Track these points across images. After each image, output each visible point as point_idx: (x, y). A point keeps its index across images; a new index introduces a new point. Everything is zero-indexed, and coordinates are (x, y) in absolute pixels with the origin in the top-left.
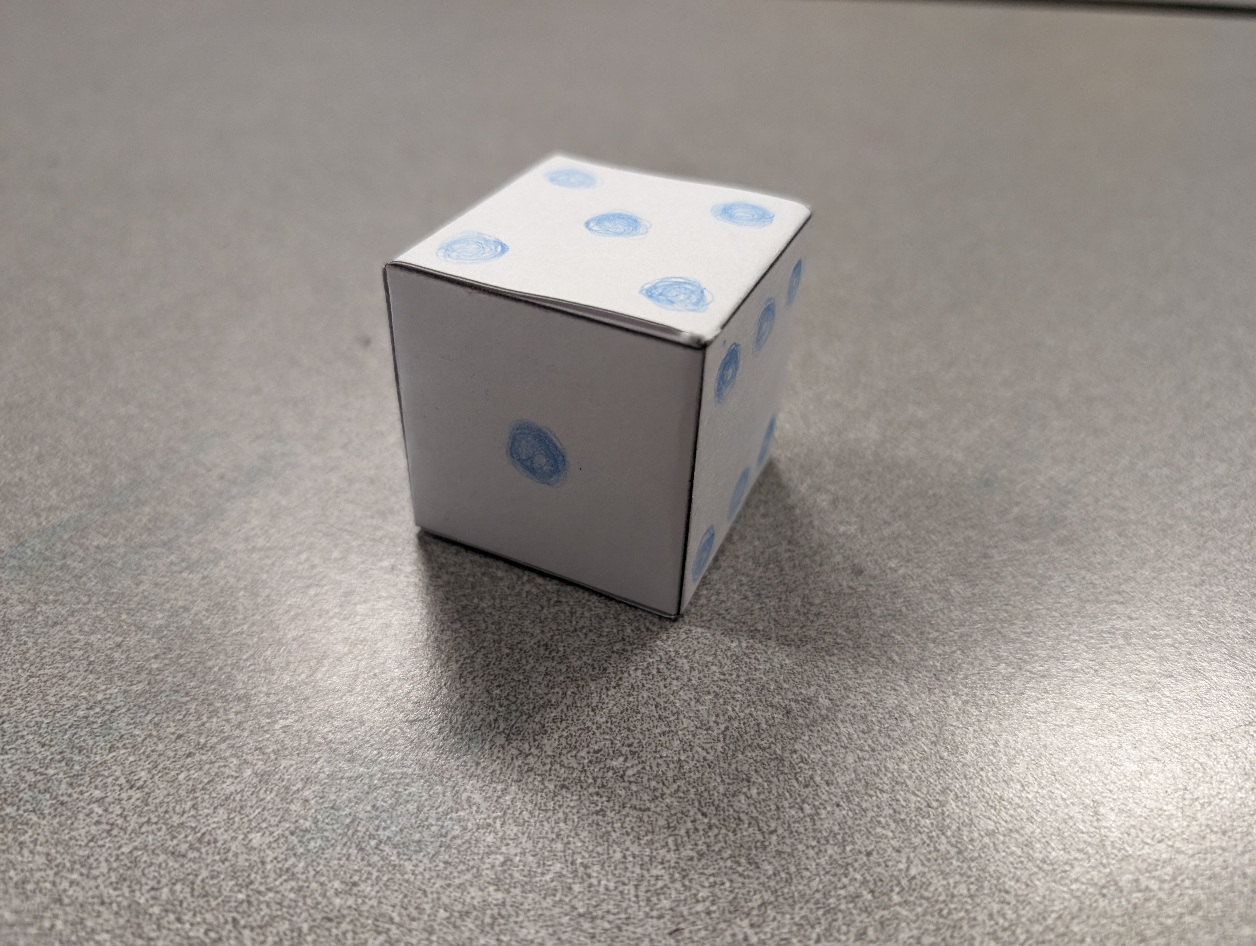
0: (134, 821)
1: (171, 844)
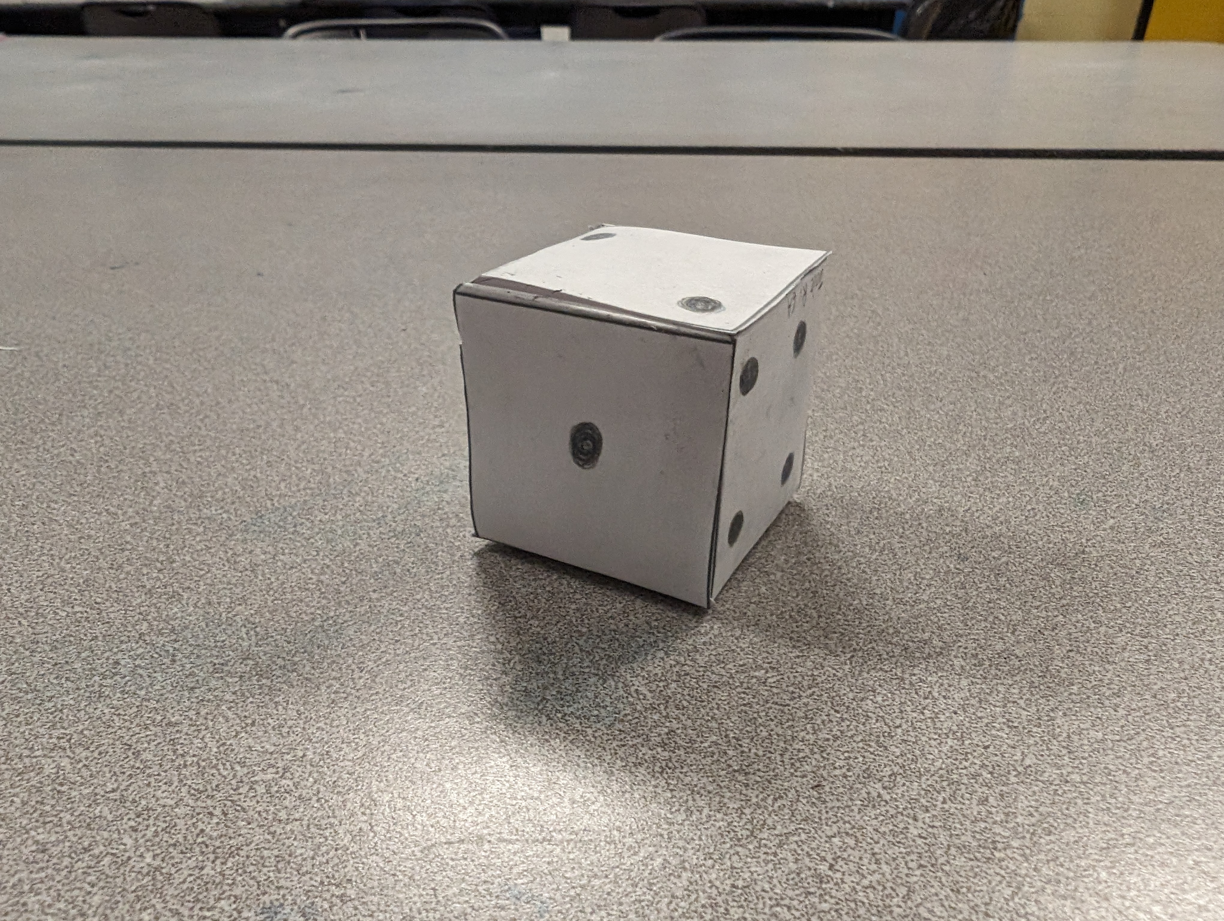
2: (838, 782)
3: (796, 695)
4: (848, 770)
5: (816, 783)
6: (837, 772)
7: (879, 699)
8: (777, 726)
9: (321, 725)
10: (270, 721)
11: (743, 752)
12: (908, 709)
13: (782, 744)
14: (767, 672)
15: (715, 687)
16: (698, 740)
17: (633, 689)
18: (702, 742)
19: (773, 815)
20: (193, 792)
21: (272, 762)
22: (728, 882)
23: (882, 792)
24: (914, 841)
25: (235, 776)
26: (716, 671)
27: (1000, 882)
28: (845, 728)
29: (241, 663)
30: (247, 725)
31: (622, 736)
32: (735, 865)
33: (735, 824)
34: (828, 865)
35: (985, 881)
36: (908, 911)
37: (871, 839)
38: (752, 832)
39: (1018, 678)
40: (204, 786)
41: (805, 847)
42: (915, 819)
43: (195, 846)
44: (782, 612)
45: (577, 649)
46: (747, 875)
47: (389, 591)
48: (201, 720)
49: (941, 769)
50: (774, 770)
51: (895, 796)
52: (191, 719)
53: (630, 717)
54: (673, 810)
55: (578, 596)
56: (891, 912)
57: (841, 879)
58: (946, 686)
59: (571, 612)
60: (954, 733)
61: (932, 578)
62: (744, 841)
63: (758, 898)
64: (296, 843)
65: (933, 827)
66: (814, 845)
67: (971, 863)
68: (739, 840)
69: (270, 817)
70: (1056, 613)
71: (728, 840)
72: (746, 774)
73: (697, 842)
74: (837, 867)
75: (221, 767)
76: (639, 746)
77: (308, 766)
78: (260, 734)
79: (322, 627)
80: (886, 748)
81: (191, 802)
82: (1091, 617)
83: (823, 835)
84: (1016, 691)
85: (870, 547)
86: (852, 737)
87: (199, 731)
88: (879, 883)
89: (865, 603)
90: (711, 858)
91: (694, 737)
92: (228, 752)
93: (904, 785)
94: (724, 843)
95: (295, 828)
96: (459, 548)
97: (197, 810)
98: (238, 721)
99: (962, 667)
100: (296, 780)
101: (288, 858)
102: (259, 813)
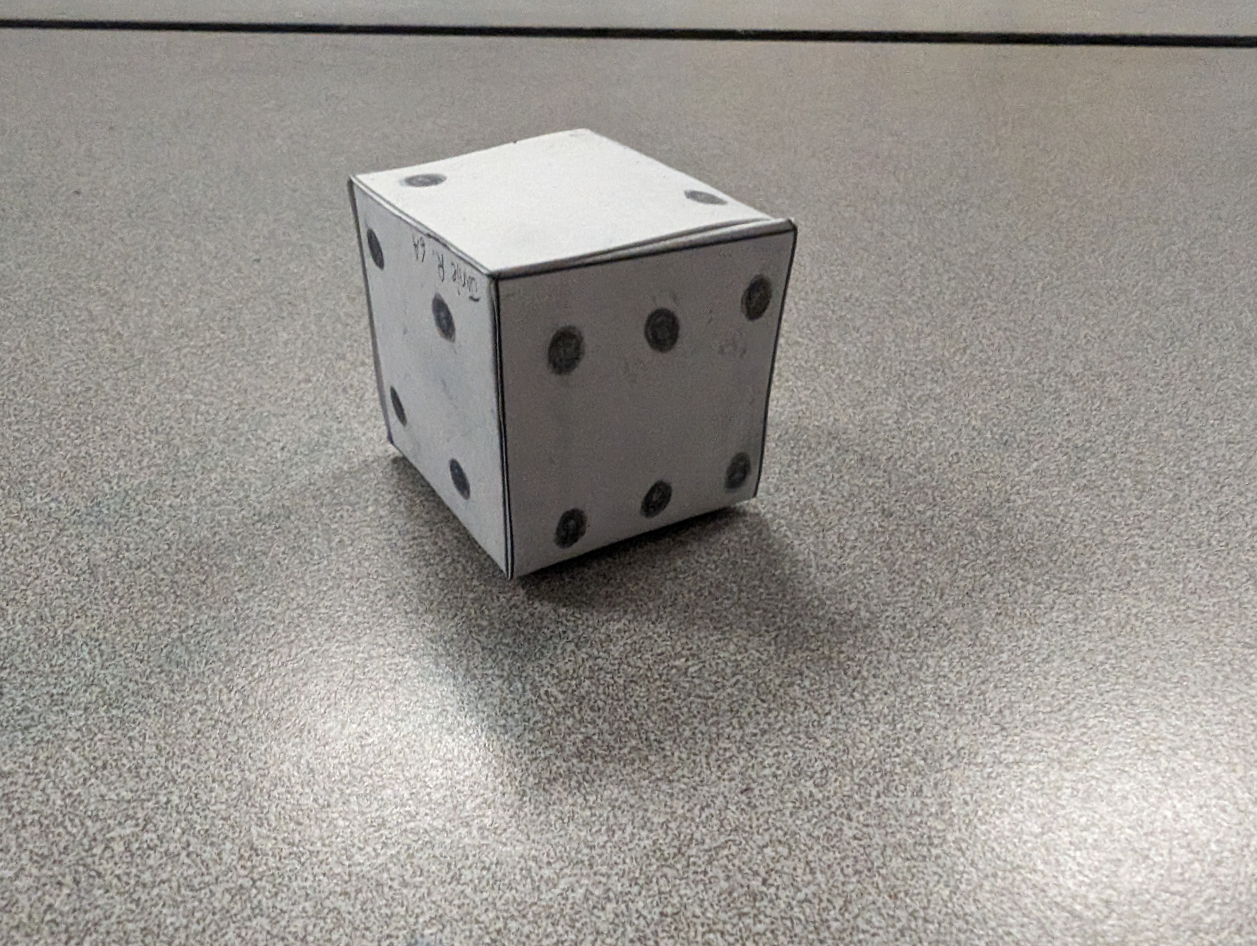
2: (767, 783)
3: (719, 685)
4: (778, 768)
5: (744, 787)
6: (767, 772)
7: (807, 683)
8: (700, 723)
9: (186, 761)
10: (125, 761)
11: (665, 756)
12: (838, 693)
13: (707, 743)
14: (687, 660)
15: (631, 681)
16: (617, 746)
17: (542, 691)
18: (620, 749)
19: (701, 827)
20: (35, 858)
21: (131, 812)
22: (657, 910)
23: (814, 790)
24: (849, 843)
25: (85, 834)
26: (632, 663)
27: (938, 882)
28: (772, 720)
29: (86, 691)
30: (97, 768)
31: (534, 747)
32: (663, 889)
33: (661, 841)
34: (760, 879)
35: (922, 882)
36: (846, 925)
37: (805, 845)
38: (680, 850)
39: (946, 649)
40: (50, 849)
41: (736, 862)
42: (849, 818)
43: (43, 926)
44: (701, 589)
45: (478, 648)
46: (676, 900)
47: (257, 589)
48: (41, 767)
49: (873, 758)
50: (699, 775)
51: (826, 794)
52: (28, 767)
53: (540, 725)
54: (594, 830)
55: (475, 582)
56: (829, 928)
57: (776, 895)
58: (875, 663)
59: (469, 602)
60: (885, 717)
61: (856, 539)
62: (671, 861)
63: (689, 925)
64: (165, 910)
65: (867, 826)
66: (746, 858)
67: (907, 864)
68: (666, 860)
69: (132, 882)
70: (983, 572)
71: (653, 860)
72: (670, 781)
73: (621, 866)
74: (770, 881)
75: (68, 823)
76: (553, 758)
77: (174, 815)
78: (113, 778)
79: (180, 638)
80: (816, 740)
81: (35, 871)
82: (1019, 574)
83: (753, 845)
84: (946, 664)
85: (790, 506)
86: (781, 729)
87: (39, 781)
88: (814, 894)
89: (788, 572)
90: (636, 884)
91: (612, 743)
92: (76, 804)
93: (836, 780)
94: (650, 865)
95: (163, 892)
96: (336, 532)
97: (43, 880)
98: (86, 764)
99: (891, 640)
100: (160, 832)
101: (156, 930)
102: (118, 877)
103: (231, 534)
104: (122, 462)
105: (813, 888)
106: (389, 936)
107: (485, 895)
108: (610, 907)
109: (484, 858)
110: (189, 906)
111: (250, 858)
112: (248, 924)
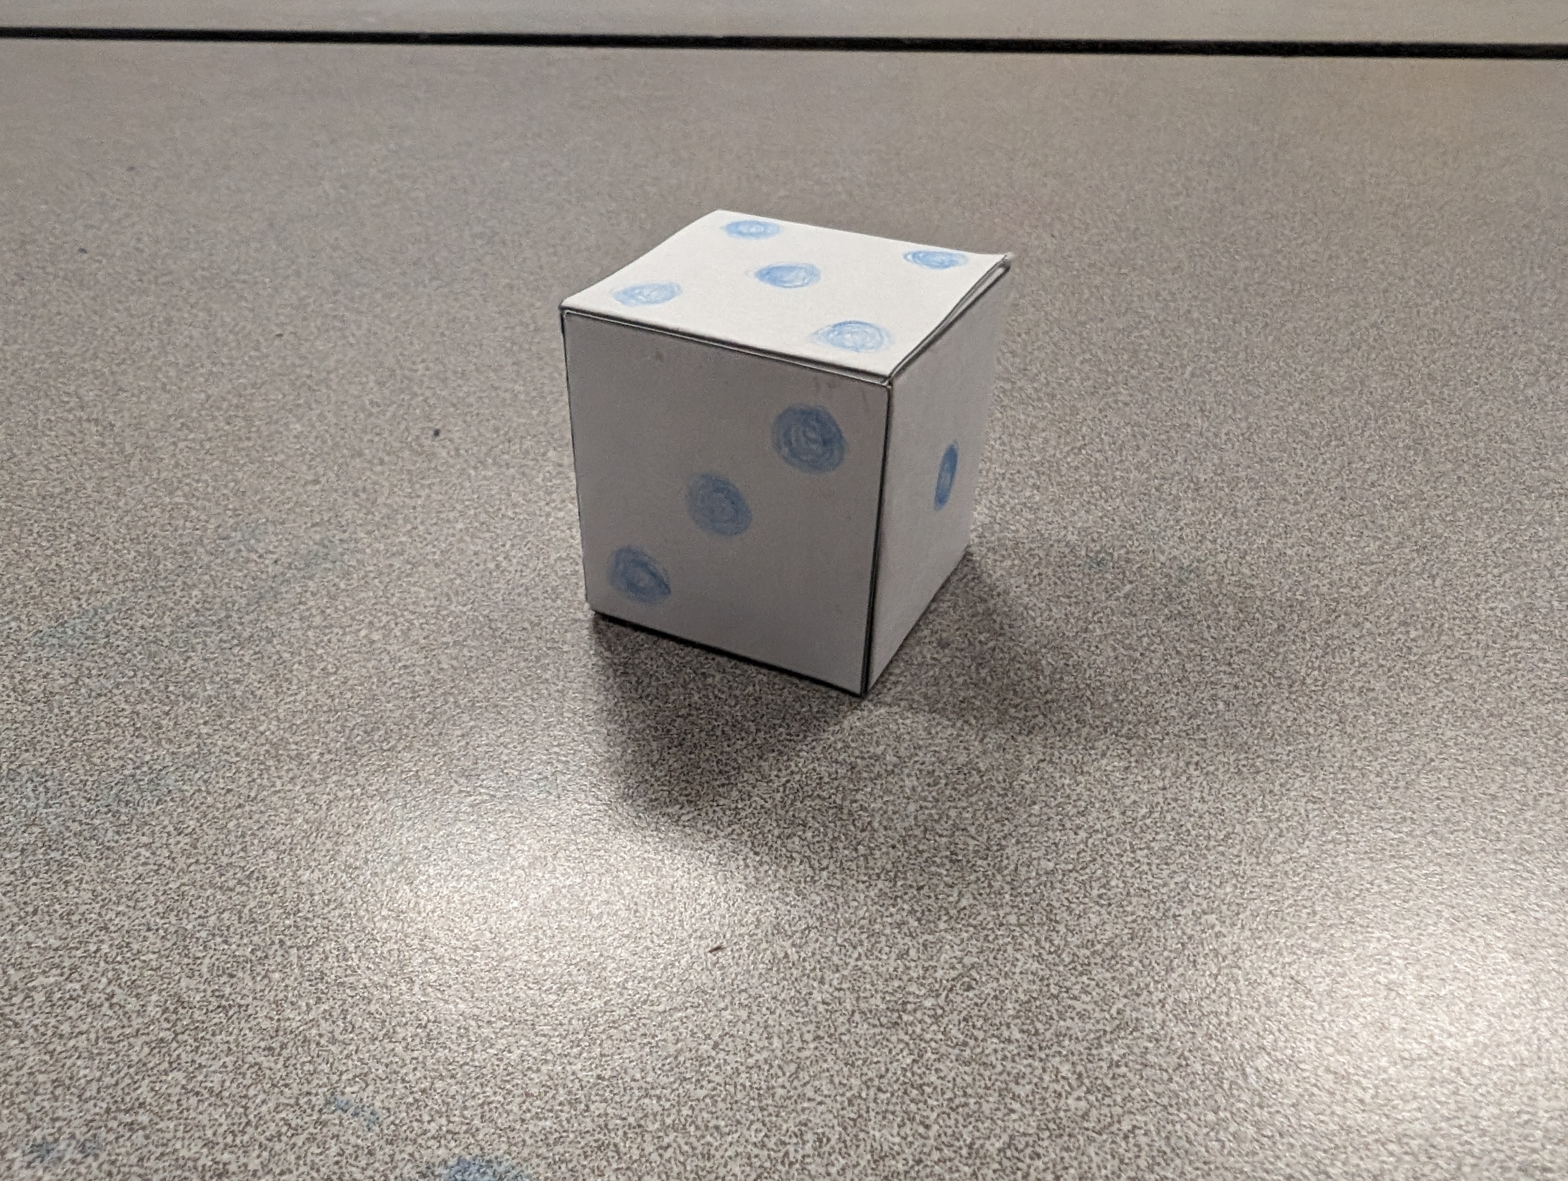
0: (181, 862)
1: (219, 881)
2: (742, 943)
4: (757, 927)
5: (716, 946)
6: (744, 930)
7: (809, 834)
9: (121, 908)
10: (57, 907)
12: (840, 845)
21: (57, 960)
22: (594, 1073)
23: (791, 951)
24: (815, 1008)
27: (902, 1050)
28: (762, 874)
29: (25, 831)
30: (27, 914)
32: (605, 1052)
33: (614, 1001)
34: (712, 1043)
35: (885, 1050)
36: (793, 1092)
37: (767, 1008)
38: (631, 1011)
39: (973, 799)
41: (689, 1024)
42: (822, 982)
44: (714, 728)
46: (617, 1063)
47: (224, 722)
49: (863, 918)
51: (804, 955)
56: (773, 1095)
57: (724, 1059)
58: (890, 813)
60: (887, 873)
63: (625, 1089)
64: (79, 1062)
65: (840, 990)
66: (701, 1020)
67: (874, 1030)
69: (50, 1033)
70: (1036, 713)
73: (565, 1027)
74: (722, 1046)
77: (102, 964)
78: (42, 925)
79: (133, 775)
80: (805, 897)
82: (1076, 716)
83: (712, 1008)
84: (968, 815)
86: (769, 884)
88: (766, 1060)
90: (578, 1045)
93: (817, 940)
94: (597, 1026)
95: (80, 1044)
96: (320, 658)
98: (15, 910)
99: (914, 789)
100: (85, 982)
101: (67, 1082)
102: (35, 1027)
103: (205, 660)
104: (94, 577)
105: (765, 1054)
106: (308, 1093)
107: (416, 1054)
108: (544, 1069)
109: (422, 1016)
110: (105, 1058)
111: (175, 1012)
112: (164, 1078)
